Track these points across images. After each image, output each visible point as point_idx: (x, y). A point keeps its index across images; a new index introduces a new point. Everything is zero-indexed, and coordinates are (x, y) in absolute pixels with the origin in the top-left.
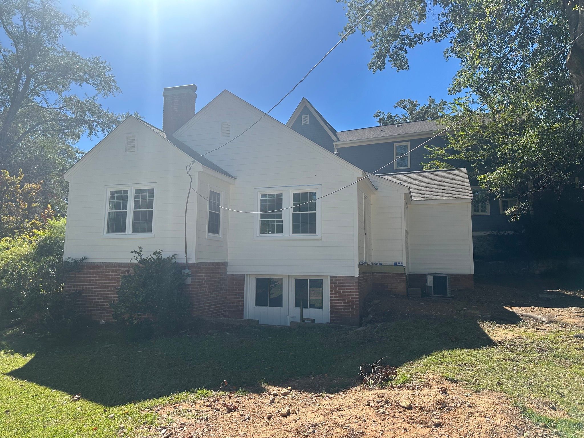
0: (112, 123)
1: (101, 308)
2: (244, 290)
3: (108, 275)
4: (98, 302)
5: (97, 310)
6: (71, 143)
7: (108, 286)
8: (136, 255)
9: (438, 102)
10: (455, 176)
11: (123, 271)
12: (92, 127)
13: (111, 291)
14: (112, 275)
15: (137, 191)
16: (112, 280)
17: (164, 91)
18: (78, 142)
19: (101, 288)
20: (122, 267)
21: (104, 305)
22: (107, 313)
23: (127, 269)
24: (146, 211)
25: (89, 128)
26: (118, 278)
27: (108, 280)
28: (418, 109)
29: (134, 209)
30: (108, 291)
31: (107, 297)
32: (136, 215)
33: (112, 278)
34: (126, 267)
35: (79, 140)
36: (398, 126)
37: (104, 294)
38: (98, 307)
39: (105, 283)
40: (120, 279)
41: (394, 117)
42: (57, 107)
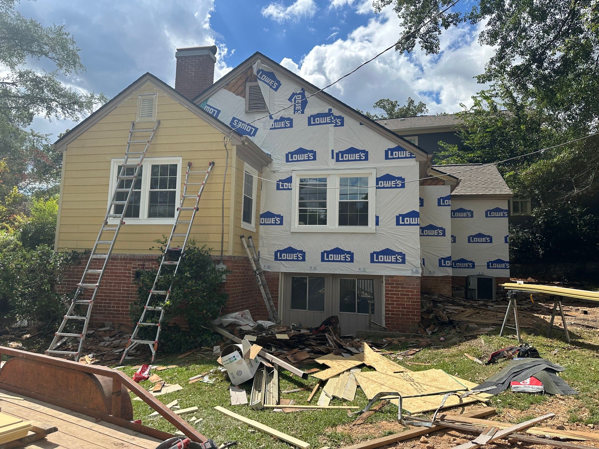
0: (74, 103)
1: (105, 310)
2: (278, 291)
3: (115, 269)
4: (102, 303)
5: (100, 313)
6: (22, 125)
7: (115, 283)
8: (161, 245)
9: (416, 104)
10: (485, 171)
11: (136, 265)
12: (51, 107)
13: (120, 290)
14: (121, 269)
15: (154, 167)
16: (121, 276)
17: (177, 51)
18: (29, 124)
19: (106, 286)
20: (134, 260)
21: (110, 307)
22: (113, 317)
23: (141, 263)
24: (167, 192)
25: (47, 108)
26: (129, 273)
27: (116, 276)
28: (396, 109)
29: (151, 189)
30: (114, 290)
31: (113, 297)
32: (153, 197)
33: (120, 273)
34: (139, 260)
35: (31, 123)
36: (401, 120)
37: (110, 293)
38: (102, 310)
39: (111, 279)
40: (132, 275)
41: (373, 117)
42: (9, 81)
